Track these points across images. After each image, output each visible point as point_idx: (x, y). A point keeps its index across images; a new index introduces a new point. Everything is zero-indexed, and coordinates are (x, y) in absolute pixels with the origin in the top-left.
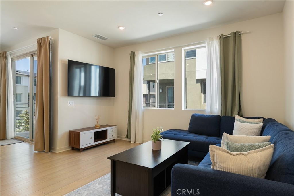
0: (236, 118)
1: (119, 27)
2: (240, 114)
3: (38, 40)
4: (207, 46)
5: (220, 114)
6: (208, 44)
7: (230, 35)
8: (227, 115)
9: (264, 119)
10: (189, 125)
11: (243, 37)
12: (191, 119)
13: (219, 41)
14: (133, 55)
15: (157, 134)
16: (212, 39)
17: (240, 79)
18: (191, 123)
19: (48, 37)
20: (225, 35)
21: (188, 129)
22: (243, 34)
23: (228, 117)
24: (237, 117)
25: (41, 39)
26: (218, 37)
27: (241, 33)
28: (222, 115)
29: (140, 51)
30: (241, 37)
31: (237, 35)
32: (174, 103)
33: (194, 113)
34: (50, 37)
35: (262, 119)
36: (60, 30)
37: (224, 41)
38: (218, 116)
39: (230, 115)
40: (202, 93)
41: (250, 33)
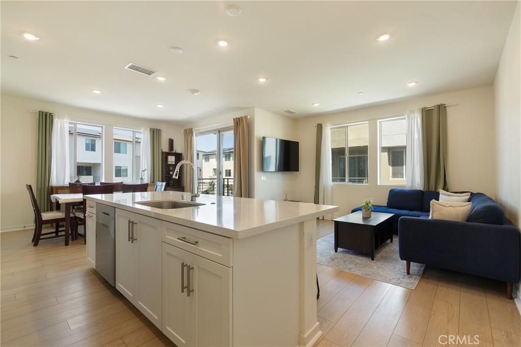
0: (440, 193)
1: (313, 104)
2: (445, 188)
3: (234, 119)
4: (406, 118)
5: (422, 189)
6: (408, 117)
7: (433, 108)
8: (430, 190)
9: (472, 194)
10: (387, 201)
11: (449, 110)
12: (389, 194)
13: (421, 114)
14: (320, 128)
15: (367, 204)
16: (412, 112)
17: (446, 153)
18: (389, 199)
19: (246, 117)
20: (426, 107)
21: (386, 205)
22: (448, 106)
23: (432, 192)
24: (441, 191)
25: (239, 118)
26: (419, 109)
27: (446, 105)
28: (425, 190)
29: (328, 124)
30: (446, 109)
31: (441, 108)
32: (368, 178)
33: (393, 188)
34: (249, 117)
35: (470, 194)
36: (255, 108)
37: (427, 114)
38: (420, 191)
39: (433, 190)
40: (389, 165)
41: (456, 105)
